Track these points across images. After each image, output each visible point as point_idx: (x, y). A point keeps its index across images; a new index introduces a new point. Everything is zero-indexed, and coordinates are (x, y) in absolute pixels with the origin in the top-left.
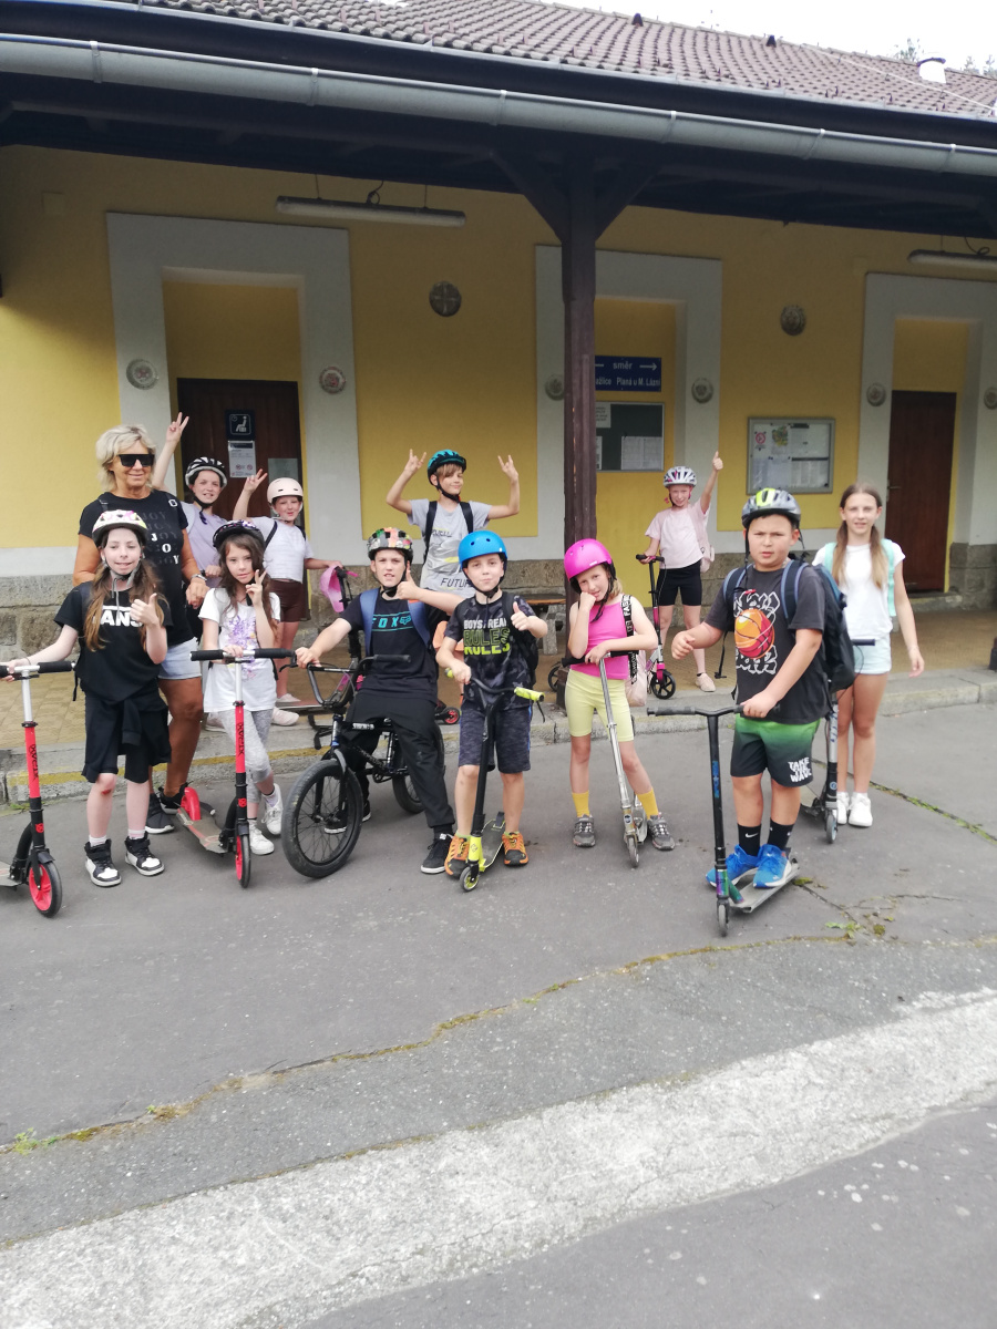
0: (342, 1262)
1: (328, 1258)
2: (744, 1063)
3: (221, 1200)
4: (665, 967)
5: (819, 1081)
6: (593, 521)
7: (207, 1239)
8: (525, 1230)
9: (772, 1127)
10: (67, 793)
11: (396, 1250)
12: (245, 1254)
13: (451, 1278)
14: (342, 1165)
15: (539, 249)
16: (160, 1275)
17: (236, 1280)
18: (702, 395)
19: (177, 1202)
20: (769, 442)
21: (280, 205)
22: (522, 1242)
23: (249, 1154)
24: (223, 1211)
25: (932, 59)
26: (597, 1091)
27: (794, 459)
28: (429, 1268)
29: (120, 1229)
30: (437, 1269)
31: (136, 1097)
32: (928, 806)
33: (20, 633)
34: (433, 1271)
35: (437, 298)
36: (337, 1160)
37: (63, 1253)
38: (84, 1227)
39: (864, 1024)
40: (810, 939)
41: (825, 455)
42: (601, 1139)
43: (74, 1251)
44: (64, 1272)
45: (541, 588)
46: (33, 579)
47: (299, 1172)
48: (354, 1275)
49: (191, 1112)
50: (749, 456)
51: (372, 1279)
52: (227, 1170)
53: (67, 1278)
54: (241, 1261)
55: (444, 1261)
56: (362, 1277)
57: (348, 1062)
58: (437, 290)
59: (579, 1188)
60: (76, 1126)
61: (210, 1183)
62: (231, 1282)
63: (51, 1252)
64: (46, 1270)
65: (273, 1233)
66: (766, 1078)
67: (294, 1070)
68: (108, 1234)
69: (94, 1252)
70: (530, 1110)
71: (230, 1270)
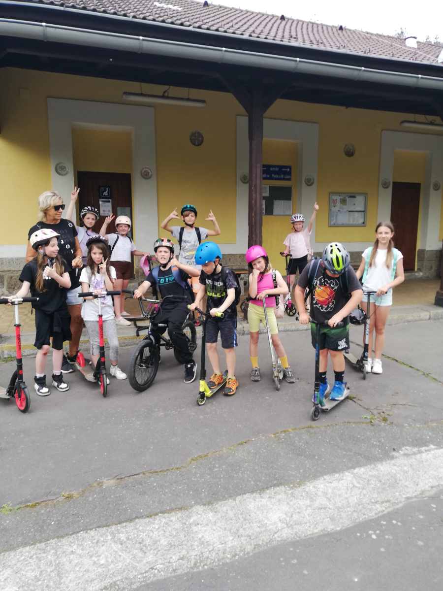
0: (147, 563)
1: (141, 561)
2: (325, 477)
3: (93, 535)
4: (291, 435)
5: (358, 485)
6: (261, 237)
7: (87, 552)
8: (228, 550)
9: (337, 505)
10: (26, 354)
11: (171, 558)
12: (104, 559)
13: (195, 570)
14: (147, 520)
15: (238, 116)
16: (66, 568)
17: (100, 570)
18: (309, 183)
19: (74, 535)
20: (338, 204)
21: (124, 96)
22: (226, 555)
23: (106, 515)
24: (94, 540)
25: (411, 37)
26: (260, 489)
27: (349, 211)
28: (185, 566)
29: (49, 547)
30: (189, 566)
31: (56, 489)
32: (407, 365)
33: (6, 283)
34: (187, 567)
35: (193, 138)
36: (145, 518)
37: (23, 557)
38: (33, 546)
39: (378, 460)
40: (354, 423)
41: (363, 210)
42: (262, 510)
43: (28, 556)
44: (23, 566)
45: (237, 266)
46: (12, 259)
47: (128, 523)
48: (152, 568)
49: (80, 496)
50: (330, 210)
51: (160, 570)
52: (96, 522)
53: (25, 569)
54: (102, 562)
55: (192, 563)
56: (156, 569)
57: (150, 475)
58: (193, 134)
59: (252, 531)
60: (29, 501)
61: (89, 527)
62: (98, 571)
63: (18, 557)
64: (15, 565)
65: (116, 550)
66: (335, 484)
67: (126, 478)
68: (43, 549)
69: (37, 557)
70: (231, 497)
71: (97, 566)
